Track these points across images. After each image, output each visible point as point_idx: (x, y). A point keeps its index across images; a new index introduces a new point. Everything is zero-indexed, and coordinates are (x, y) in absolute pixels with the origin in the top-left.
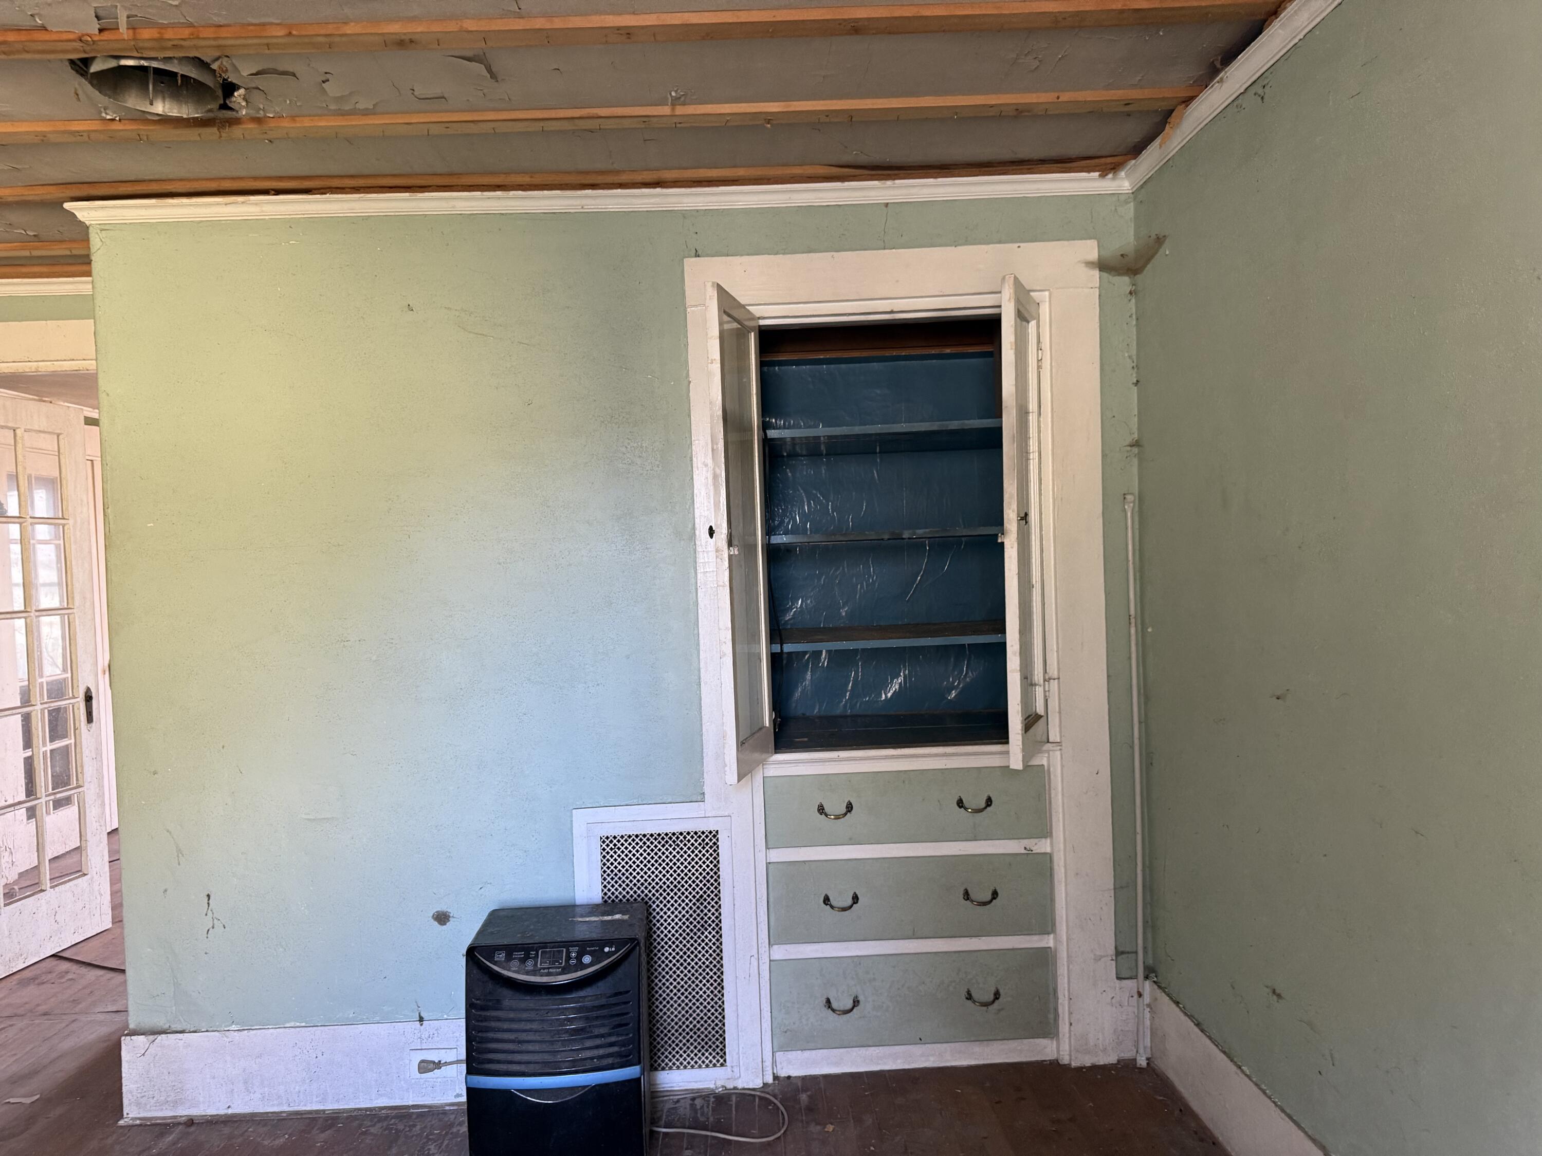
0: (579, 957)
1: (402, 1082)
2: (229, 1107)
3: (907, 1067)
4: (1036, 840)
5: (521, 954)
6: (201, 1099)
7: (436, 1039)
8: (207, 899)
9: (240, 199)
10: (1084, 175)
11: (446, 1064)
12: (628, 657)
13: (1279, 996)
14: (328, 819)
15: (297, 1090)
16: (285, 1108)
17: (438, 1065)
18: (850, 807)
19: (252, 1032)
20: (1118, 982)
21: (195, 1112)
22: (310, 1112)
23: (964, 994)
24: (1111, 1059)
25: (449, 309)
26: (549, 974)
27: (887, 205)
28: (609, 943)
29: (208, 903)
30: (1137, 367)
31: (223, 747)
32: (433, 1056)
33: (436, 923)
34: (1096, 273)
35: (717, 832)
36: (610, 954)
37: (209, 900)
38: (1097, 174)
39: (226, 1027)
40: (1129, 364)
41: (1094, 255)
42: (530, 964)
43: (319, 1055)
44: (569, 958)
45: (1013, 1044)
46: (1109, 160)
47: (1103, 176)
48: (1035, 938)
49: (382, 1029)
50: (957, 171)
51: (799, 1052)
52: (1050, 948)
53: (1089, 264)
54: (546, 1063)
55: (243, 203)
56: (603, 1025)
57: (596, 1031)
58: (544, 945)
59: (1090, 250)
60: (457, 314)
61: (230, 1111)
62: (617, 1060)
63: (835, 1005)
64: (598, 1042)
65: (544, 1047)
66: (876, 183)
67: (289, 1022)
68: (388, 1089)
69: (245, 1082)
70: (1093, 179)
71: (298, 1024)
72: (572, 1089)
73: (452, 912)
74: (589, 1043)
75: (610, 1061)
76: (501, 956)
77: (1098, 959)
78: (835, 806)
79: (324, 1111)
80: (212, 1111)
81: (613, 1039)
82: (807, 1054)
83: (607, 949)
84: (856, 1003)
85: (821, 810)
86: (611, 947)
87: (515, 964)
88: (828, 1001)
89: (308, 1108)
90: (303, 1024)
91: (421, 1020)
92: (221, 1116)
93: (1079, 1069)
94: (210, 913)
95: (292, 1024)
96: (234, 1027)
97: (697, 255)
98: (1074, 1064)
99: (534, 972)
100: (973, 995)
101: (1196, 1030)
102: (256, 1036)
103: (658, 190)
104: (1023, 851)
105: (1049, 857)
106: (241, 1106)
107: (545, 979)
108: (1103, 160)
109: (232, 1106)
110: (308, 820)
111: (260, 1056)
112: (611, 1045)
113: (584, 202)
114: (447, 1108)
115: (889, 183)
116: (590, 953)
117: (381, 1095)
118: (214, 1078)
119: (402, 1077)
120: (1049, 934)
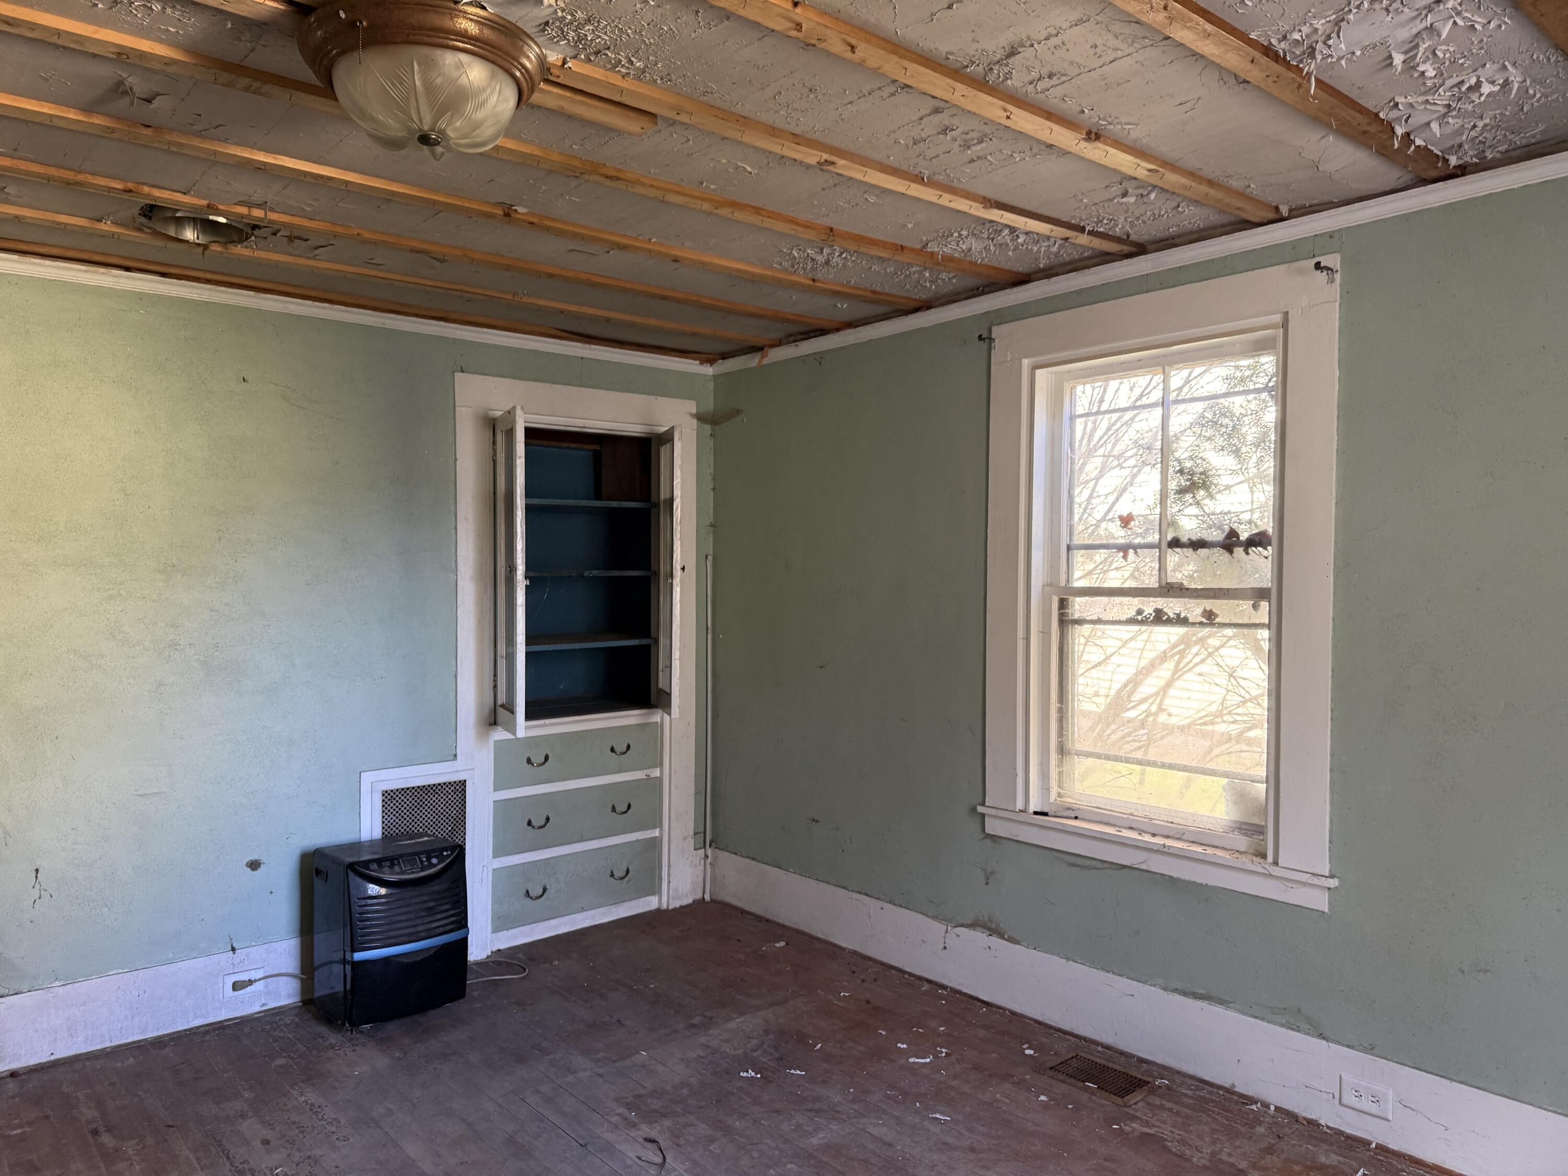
0: (429, 860)
1: (216, 1003)
2: (52, 1054)
3: (572, 929)
4: (652, 770)
5: (388, 863)
6: (23, 1053)
7: (246, 962)
8: (34, 874)
9: (102, 270)
10: (691, 361)
11: (256, 981)
12: (405, 657)
13: (817, 821)
14: (156, 793)
15: (119, 1027)
16: (108, 1044)
17: (251, 982)
18: (547, 758)
19: (76, 985)
20: (695, 852)
21: (15, 1066)
22: (133, 1043)
23: (609, 873)
24: (690, 901)
25: (276, 384)
26: (413, 873)
27: (582, 358)
28: (446, 849)
29: (36, 877)
30: (714, 479)
31: (57, 738)
32: (244, 977)
33: (249, 869)
34: (695, 421)
35: (465, 781)
36: (448, 856)
37: (37, 873)
38: (698, 362)
39: (50, 984)
40: (710, 478)
41: (694, 411)
42: (397, 869)
43: (142, 994)
44: (422, 862)
45: (634, 903)
46: (707, 356)
47: (701, 363)
48: (649, 831)
49: (200, 962)
50: (628, 347)
51: (505, 932)
52: (656, 837)
53: (692, 415)
54: (410, 934)
55: (103, 273)
56: (447, 903)
57: (443, 908)
58: (401, 856)
59: (692, 406)
60: (283, 389)
61: (52, 1058)
62: (455, 926)
63: (531, 894)
64: (443, 915)
65: (409, 923)
66: (580, 344)
67: (111, 970)
68: (203, 1011)
69: (69, 1029)
70: (696, 365)
71: (121, 971)
72: (428, 949)
73: (263, 859)
74: (438, 917)
75: (451, 927)
76: (374, 866)
77: (685, 839)
78: (538, 758)
79: (146, 1039)
80: (33, 1061)
81: (452, 912)
82: (511, 932)
83: (445, 853)
84: (545, 890)
85: (529, 761)
86: (447, 851)
87: (386, 870)
88: (528, 892)
89: (130, 1040)
90: (125, 970)
91: (233, 949)
92: (45, 1063)
93: (675, 909)
94: (37, 885)
95: (115, 972)
96: (57, 983)
97: (463, 371)
98: (671, 907)
99: (403, 873)
100: (614, 873)
101: (755, 863)
102: (81, 988)
103: (442, 323)
104: (645, 777)
105: (660, 779)
106: (63, 1052)
107: (412, 876)
108: (702, 355)
109: (54, 1052)
110: (138, 795)
111: (84, 1004)
112: (453, 916)
113: (387, 321)
114: (256, 1016)
115: (588, 346)
116: (436, 857)
117: (197, 1017)
118: (37, 1031)
119: (216, 999)
120: (656, 828)
